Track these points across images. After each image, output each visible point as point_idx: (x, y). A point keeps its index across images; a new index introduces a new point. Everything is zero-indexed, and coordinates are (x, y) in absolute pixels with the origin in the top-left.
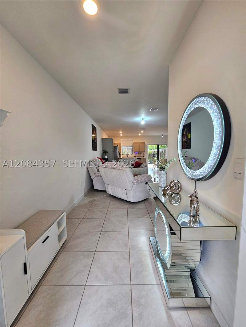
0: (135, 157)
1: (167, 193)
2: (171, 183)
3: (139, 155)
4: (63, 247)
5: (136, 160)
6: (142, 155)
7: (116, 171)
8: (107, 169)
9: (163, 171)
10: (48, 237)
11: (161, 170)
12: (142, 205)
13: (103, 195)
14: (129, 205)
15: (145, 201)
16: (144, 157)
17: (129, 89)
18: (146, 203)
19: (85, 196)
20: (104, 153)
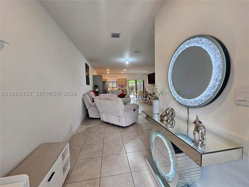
0: (119, 89)
1: (165, 119)
2: (167, 110)
3: (122, 88)
4: (67, 178)
5: (120, 92)
6: (124, 88)
7: (110, 101)
8: (101, 100)
9: (156, 100)
10: (54, 173)
11: (155, 100)
12: (131, 129)
13: (98, 122)
14: (121, 130)
15: (134, 125)
16: (126, 89)
17: (120, 34)
18: (134, 126)
19: (82, 124)
20: (96, 86)
